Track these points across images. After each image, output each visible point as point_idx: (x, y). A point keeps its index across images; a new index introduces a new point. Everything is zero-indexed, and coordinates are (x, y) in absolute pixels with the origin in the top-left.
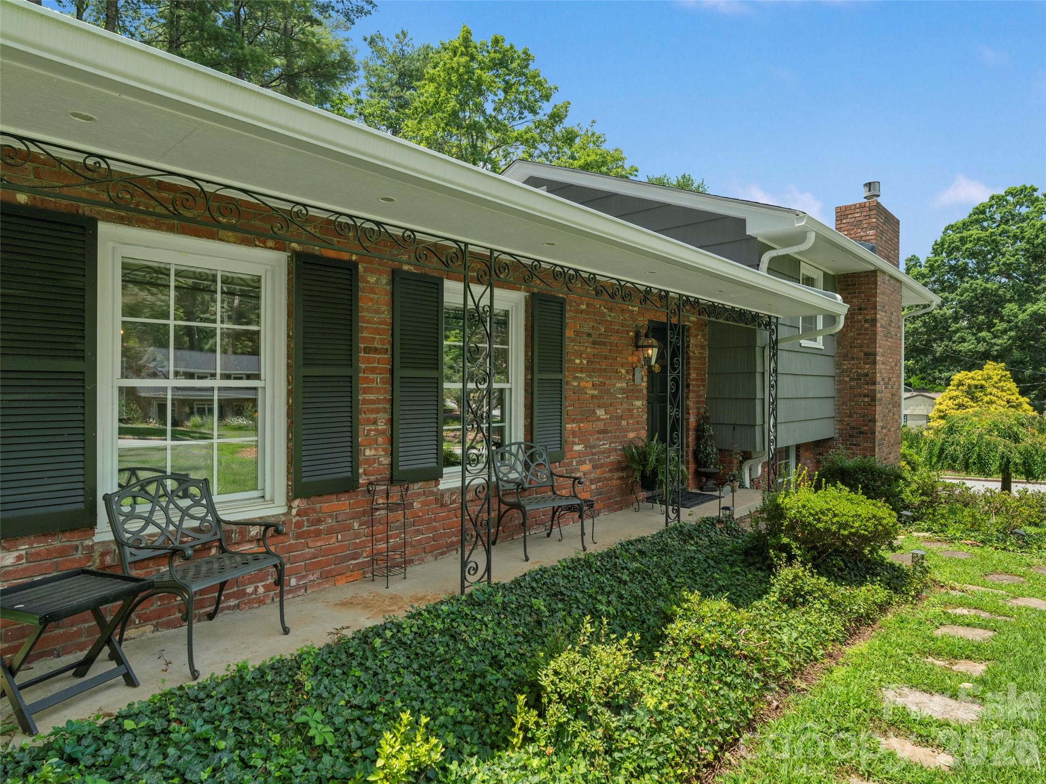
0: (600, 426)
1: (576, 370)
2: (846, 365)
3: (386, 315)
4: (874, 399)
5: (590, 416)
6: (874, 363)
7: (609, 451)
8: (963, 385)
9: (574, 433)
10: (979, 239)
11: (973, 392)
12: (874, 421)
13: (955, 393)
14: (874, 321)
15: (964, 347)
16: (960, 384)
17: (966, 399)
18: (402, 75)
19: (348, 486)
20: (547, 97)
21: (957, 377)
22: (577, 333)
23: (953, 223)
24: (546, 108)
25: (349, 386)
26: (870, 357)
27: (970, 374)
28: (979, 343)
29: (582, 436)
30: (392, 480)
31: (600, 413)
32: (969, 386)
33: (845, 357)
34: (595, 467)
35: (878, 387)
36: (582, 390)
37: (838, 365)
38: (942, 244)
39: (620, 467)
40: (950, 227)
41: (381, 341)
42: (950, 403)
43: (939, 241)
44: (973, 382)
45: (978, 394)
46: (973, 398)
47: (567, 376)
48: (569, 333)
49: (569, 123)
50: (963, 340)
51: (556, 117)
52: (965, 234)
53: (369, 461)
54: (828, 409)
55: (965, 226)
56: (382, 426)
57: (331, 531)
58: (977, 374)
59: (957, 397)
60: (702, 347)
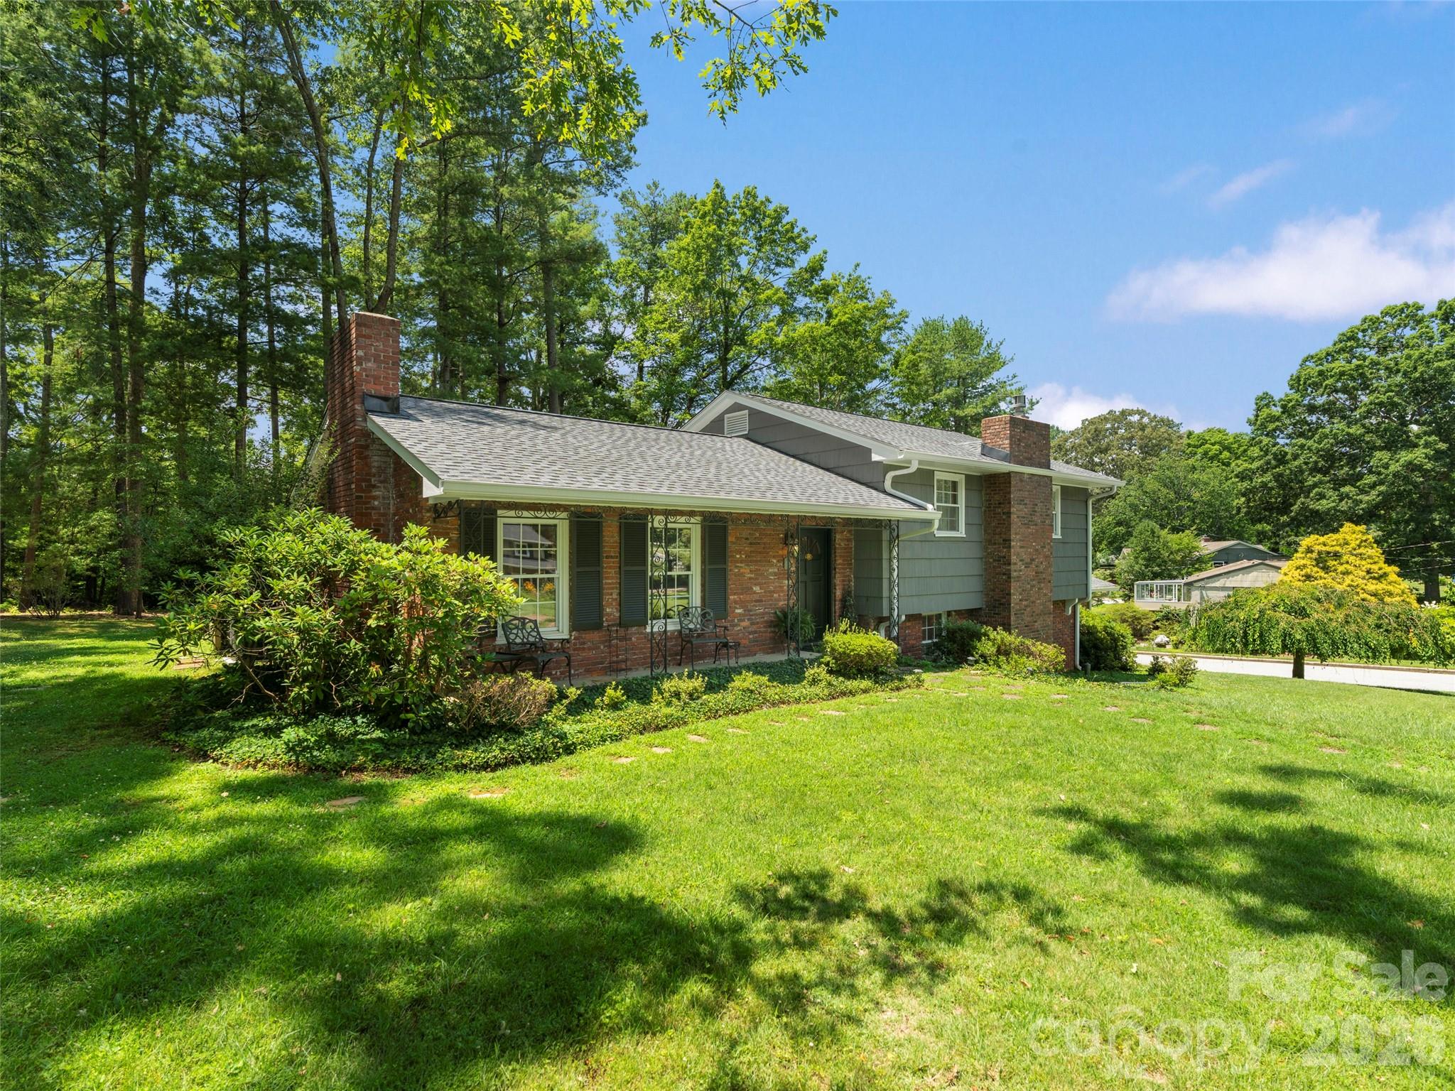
0: (757, 597)
1: (737, 561)
2: (991, 548)
3: (617, 538)
4: (1009, 578)
5: (748, 590)
6: (1009, 547)
7: (763, 614)
8: (1312, 552)
9: (736, 602)
10: (1342, 374)
11: (1322, 561)
12: (1009, 594)
13: (1302, 562)
14: (1009, 514)
15: (1323, 505)
16: (1309, 550)
17: (1316, 569)
18: (654, 228)
19: (598, 626)
20: (805, 248)
21: (1306, 541)
22: (737, 538)
23: (1313, 353)
24: (803, 261)
25: (598, 576)
26: (1007, 542)
27: (1322, 539)
28: (1341, 500)
29: (742, 604)
30: (620, 625)
31: (757, 589)
32: (1320, 553)
33: (990, 542)
34: (752, 624)
35: (1013, 567)
36: (742, 575)
37: (986, 548)
38: (1298, 378)
39: (771, 624)
40: (1309, 358)
41: (614, 552)
42: (1296, 573)
43: (1295, 374)
44: (1324, 548)
45: (1331, 563)
46: (1326, 569)
47: (730, 566)
48: (731, 539)
49: (827, 275)
50: (1322, 496)
51: (815, 270)
52: (1326, 366)
53: (609, 615)
54: (975, 585)
55: (1330, 356)
56: (615, 596)
57: (590, 649)
58: (1331, 539)
59: (1305, 566)
60: (849, 540)
